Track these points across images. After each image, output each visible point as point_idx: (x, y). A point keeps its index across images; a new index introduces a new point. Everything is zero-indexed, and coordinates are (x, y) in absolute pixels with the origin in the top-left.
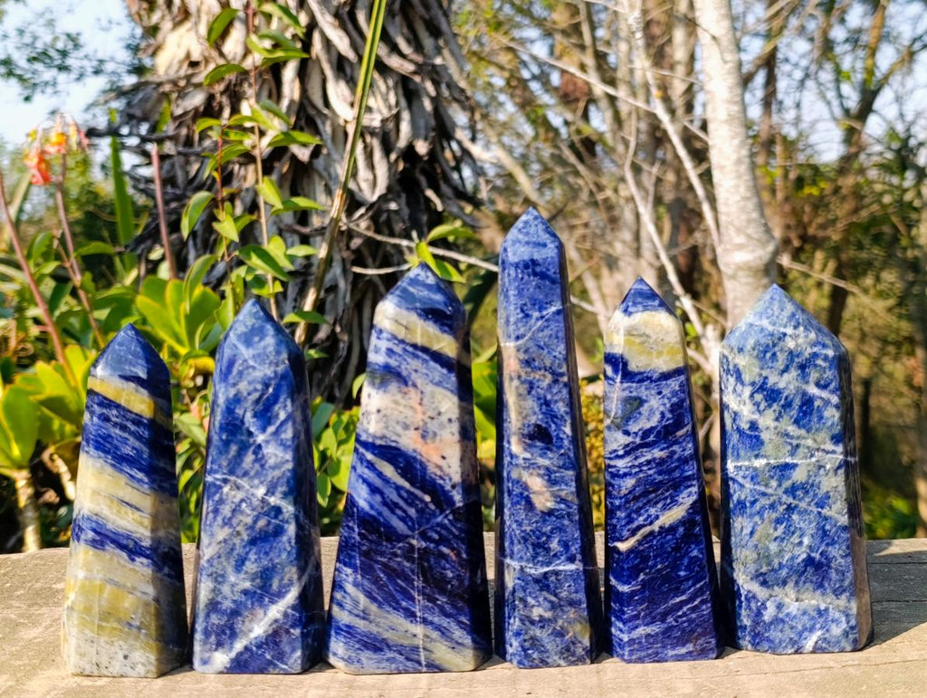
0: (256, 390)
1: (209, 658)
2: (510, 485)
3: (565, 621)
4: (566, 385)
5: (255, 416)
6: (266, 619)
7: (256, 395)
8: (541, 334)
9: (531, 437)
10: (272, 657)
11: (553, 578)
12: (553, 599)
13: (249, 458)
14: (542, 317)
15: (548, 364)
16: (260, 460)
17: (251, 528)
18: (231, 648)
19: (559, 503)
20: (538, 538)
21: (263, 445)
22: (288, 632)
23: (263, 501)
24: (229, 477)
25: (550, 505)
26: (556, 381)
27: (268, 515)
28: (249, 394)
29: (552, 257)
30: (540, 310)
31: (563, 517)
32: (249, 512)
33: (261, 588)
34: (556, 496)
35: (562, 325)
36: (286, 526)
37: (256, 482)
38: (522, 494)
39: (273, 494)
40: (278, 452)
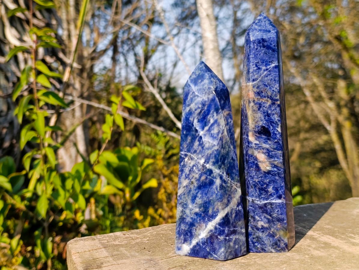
0: (199, 108)
1: (181, 247)
2: (248, 157)
3: (275, 229)
4: (279, 106)
5: (199, 121)
6: (206, 229)
7: (199, 110)
8: (266, 79)
9: (260, 133)
10: (210, 250)
11: (269, 206)
12: (269, 217)
13: (197, 143)
14: (267, 69)
15: (269, 94)
16: (201, 144)
17: (198, 180)
18: (191, 243)
19: (273, 167)
20: (262, 185)
21: (203, 136)
22: (217, 238)
23: (203, 166)
24: (187, 153)
25: (269, 168)
26: (273, 104)
27: (206, 174)
28: (196, 110)
29: (273, 38)
30: (266, 65)
31: (276, 175)
32: (197, 172)
33: (204, 212)
34: (272, 164)
35: (277, 74)
36: (215, 180)
37: (200, 156)
38: (254, 162)
39: (208, 163)
40: (210, 141)
